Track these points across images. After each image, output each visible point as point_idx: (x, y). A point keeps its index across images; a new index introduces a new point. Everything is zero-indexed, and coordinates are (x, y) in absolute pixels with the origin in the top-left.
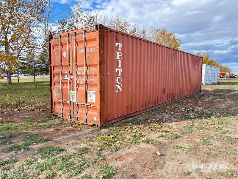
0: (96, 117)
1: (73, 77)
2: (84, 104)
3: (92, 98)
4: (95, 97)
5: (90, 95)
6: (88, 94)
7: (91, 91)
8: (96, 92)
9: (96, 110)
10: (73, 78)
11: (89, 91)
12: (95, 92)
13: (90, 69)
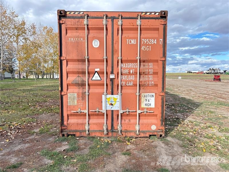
0: (155, 125)
1: (114, 76)
2: (136, 112)
3: (148, 103)
4: (154, 101)
5: (146, 98)
6: (142, 98)
7: (147, 94)
8: (156, 94)
9: (155, 117)
10: (114, 78)
11: (144, 94)
12: (154, 94)
13: (144, 66)
